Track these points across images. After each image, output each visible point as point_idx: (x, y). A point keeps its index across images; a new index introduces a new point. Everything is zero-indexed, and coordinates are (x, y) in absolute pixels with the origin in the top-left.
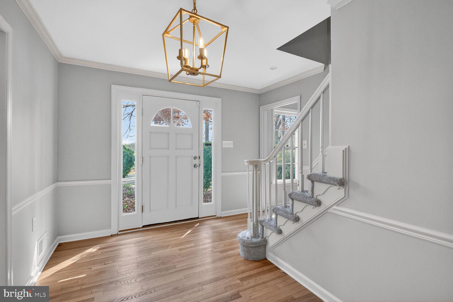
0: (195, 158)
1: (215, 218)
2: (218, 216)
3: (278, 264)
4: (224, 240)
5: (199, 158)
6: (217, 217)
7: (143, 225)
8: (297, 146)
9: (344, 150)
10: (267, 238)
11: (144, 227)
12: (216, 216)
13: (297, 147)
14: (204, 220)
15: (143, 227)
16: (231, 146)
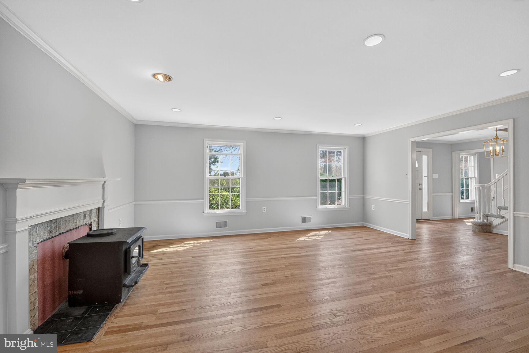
0: (420, 185)
2: (431, 219)
10: (491, 223)
13: (473, 178)
16: (437, 177)
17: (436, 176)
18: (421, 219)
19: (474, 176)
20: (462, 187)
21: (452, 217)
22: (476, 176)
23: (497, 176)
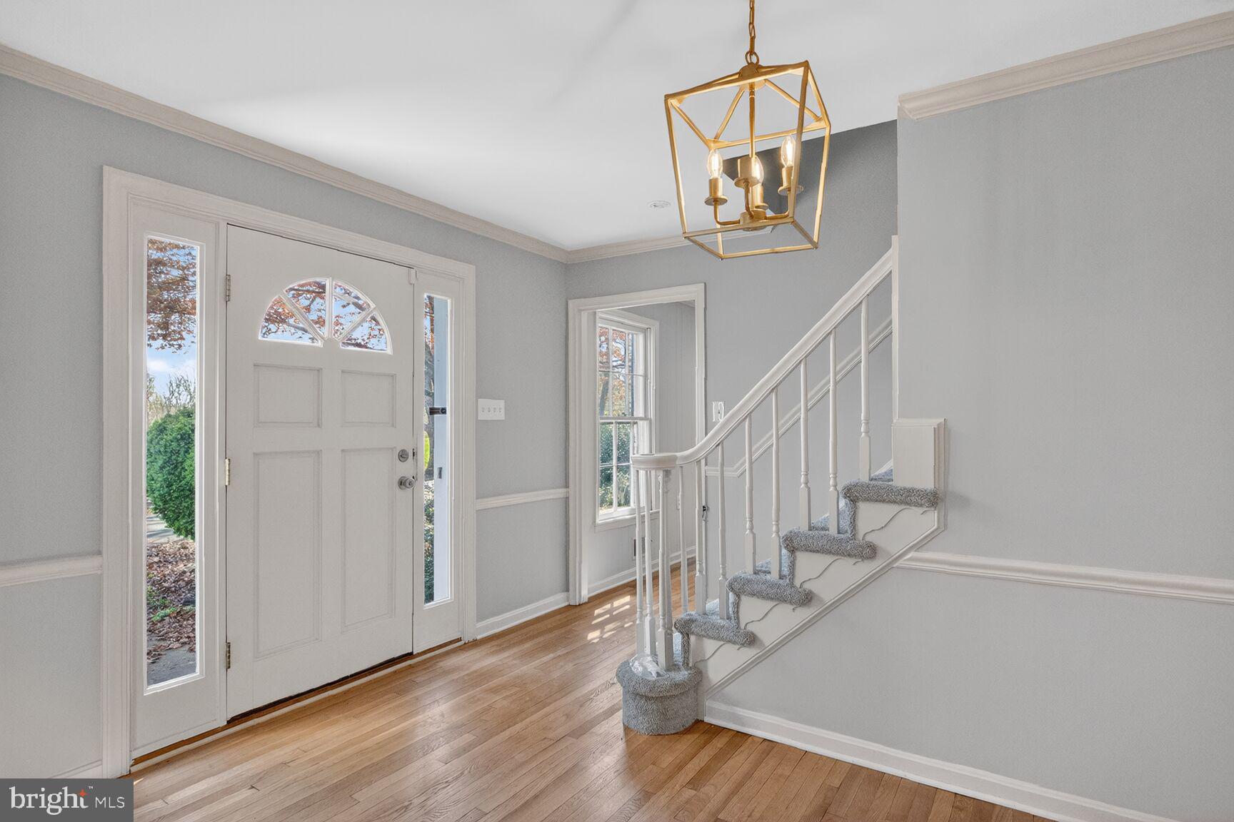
0: (403, 456)
1: (458, 646)
2: (466, 639)
3: (743, 725)
4: (548, 701)
5: (414, 455)
6: (465, 644)
7: (229, 717)
8: (641, 415)
9: (936, 427)
10: (701, 666)
11: (233, 721)
12: (459, 640)
13: (641, 419)
14: (431, 658)
15: (228, 722)
16: (500, 416)
17: (494, 410)
18: (409, 656)
19: (645, 416)
20: (607, 457)
21: (568, 599)
22: (652, 415)
23: (720, 416)
